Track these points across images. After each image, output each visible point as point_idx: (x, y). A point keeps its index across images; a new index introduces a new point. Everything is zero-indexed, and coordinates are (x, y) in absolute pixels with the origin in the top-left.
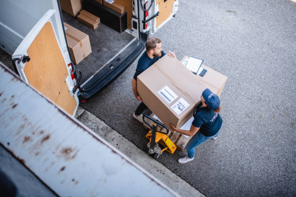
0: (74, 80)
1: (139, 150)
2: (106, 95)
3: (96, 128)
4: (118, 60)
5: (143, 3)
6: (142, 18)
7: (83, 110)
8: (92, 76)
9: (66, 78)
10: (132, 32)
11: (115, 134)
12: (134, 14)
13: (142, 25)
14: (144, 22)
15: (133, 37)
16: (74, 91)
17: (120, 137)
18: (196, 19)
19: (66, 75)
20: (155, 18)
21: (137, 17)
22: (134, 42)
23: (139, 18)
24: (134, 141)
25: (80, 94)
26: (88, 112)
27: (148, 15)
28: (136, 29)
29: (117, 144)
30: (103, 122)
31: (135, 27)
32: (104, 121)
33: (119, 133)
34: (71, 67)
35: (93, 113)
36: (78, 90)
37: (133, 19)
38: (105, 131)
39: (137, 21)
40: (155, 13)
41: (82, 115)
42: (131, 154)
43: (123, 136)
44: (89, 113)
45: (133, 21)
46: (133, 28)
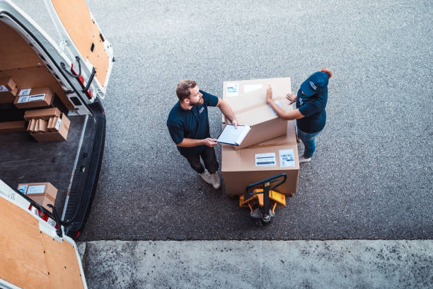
0: (50, 219)
1: (184, 243)
2: (99, 205)
3: (115, 253)
4: (85, 157)
5: (69, 70)
6: (79, 88)
7: (84, 245)
8: (68, 197)
9: (38, 226)
10: (78, 111)
11: (142, 245)
12: (66, 89)
13: (84, 96)
14: (85, 90)
15: (84, 117)
16: (60, 234)
17: (150, 244)
18: (139, 47)
19: (36, 223)
20: (95, 78)
21: (72, 90)
22: (88, 122)
23: (75, 91)
24: (171, 236)
25: (68, 230)
26: (91, 242)
27: (83, 80)
28: (80, 104)
29: (154, 255)
30: (118, 241)
31: (78, 103)
32: (119, 239)
33: (147, 240)
34: (34, 209)
35: (100, 239)
36: (62, 227)
37: (69, 96)
38: (128, 250)
39: (75, 95)
40: (91, 72)
41: (87, 251)
42: (178, 254)
43: (154, 240)
44: (94, 242)
45: (71, 98)
46: (76, 107)
